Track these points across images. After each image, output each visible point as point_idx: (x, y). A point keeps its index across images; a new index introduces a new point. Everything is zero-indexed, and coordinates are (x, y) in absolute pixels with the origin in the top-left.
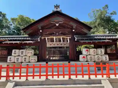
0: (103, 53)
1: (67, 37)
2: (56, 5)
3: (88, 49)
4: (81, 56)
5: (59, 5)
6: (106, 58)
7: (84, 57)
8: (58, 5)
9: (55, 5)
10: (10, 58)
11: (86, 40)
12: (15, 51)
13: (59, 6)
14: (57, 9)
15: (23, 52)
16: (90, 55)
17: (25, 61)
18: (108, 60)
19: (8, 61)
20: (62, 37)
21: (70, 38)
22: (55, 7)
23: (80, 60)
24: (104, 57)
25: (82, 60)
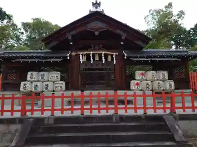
0: (167, 77)
1: (112, 53)
2: (95, 2)
3: (143, 72)
4: (133, 83)
5: (100, 2)
6: (170, 85)
7: (137, 84)
8: (98, 2)
9: (93, 3)
10: (25, 85)
11: (140, 57)
12: (32, 74)
13: (99, 4)
14: (96, 8)
15: (44, 75)
16: (146, 80)
17: (46, 89)
18: (173, 87)
19: (22, 89)
20: (103, 52)
21: (117, 54)
22: (93, 4)
23: (131, 88)
24: (168, 83)
25: (134, 89)
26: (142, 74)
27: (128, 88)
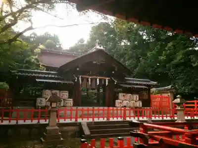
0: (138, 99)
1: (105, 78)
3: (124, 94)
4: (117, 101)
6: (139, 104)
7: (120, 103)
14: (100, 46)
16: (126, 100)
18: (141, 106)
19: (38, 104)
20: (98, 77)
21: (109, 78)
23: (116, 106)
24: (138, 103)
25: (118, 106)
26: (124, 96)
27: (114, 105)
